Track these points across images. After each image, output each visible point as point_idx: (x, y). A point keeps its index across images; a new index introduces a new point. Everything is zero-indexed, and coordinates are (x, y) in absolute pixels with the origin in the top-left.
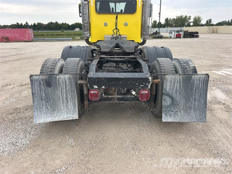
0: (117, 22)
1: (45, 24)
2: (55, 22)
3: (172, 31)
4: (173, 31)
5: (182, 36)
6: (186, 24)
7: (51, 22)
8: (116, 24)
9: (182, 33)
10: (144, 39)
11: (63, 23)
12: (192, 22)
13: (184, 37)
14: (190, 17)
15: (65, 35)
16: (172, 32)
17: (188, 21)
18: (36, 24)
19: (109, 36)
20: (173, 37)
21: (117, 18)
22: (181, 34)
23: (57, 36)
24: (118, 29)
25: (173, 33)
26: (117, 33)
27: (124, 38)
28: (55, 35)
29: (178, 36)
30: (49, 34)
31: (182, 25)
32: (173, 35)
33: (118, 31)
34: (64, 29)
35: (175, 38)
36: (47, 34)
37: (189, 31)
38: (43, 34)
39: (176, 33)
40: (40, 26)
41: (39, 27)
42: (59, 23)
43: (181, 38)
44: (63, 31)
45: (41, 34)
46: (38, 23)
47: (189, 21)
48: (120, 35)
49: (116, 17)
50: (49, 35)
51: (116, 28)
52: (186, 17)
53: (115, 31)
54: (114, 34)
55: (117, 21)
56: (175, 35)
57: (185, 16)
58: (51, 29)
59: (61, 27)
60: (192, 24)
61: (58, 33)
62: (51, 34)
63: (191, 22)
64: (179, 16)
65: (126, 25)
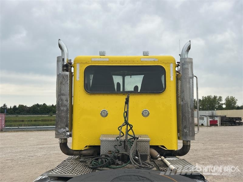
0: (128, 111)
1: (28, 106)
2: (42, 104)
3: (203, 116)
4: (205, 116)
5: (218, 123)
6: (217, 106)
7: (37, 104)
8: (126, 114)
9: (218, 119)
10: (185, 142)
11: (53, 105)
12: (224, 104)
13: (222, 124)
14: (220, 97)
15: (53, 120)
16: (203, 118)
17: (219, 103)
18: (17, 106)
19: (110, 139)
20: (205, 124)
21: (127, 102)
22: (217, 121)
23: (42, 121)
24: (130, 125)
25: (205, 118)
26: (129, 133)
27: (143, 143)
28: (39, 121)
29: (213, 123)
30: (32, 119)
31: (212, 108)
32: (206, 121)
33: (131, 128)
34: (53, 113)
35: (209, 125)
36: (28, 119)
37: (227, 117)
38: (23, 119)
39: (210, 120)
40: (22, 109)
41: (20, 110)
42: (48, 105)
43: (217, 125)
44: (51, 116)
45: (20, 119)
46: (20, 105)
47: (221, 103)
48: (134, 138)
49: (125, 100)
50: (31, 121)
51: (126, 123)
52: (215, 97)
53: (124, 129)
54: (122, 134)
55: (128, 108)
56: (209, 121)
57: (213, 97)
58: (35, 113)
59: (50, 110)
60: (224, 106)
61: (44, 119)
62: (34, 119)
63: (222, 104)
64: (207, 96)
65: (145, 114)
